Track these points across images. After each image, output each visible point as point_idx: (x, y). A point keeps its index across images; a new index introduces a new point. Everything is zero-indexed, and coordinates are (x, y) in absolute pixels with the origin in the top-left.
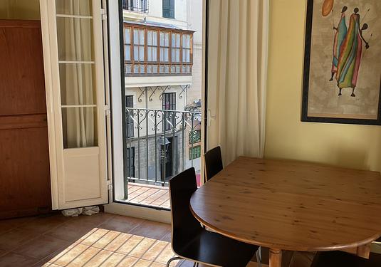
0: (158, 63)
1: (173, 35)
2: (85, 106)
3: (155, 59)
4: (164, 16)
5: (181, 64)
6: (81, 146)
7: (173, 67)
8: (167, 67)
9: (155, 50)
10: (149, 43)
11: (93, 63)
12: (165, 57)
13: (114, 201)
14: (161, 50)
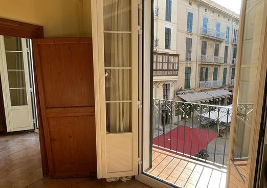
0: (162, 70)
1: (170, 57)
2: (123, 101)
3: (161, 68)
4: (166, 48)
5: (173, 70)
6: (120, 132)
7: (169, 72)
8: (166, 72)
9: (161, 64)
10: (158, 61)
11: (130, 68)
12: (165, 67)
13: (142, 173)
14: (164, 64)
